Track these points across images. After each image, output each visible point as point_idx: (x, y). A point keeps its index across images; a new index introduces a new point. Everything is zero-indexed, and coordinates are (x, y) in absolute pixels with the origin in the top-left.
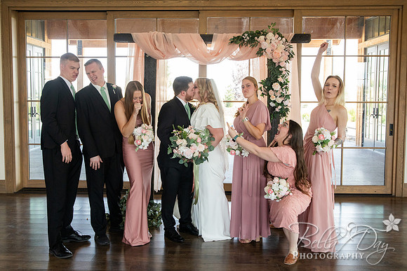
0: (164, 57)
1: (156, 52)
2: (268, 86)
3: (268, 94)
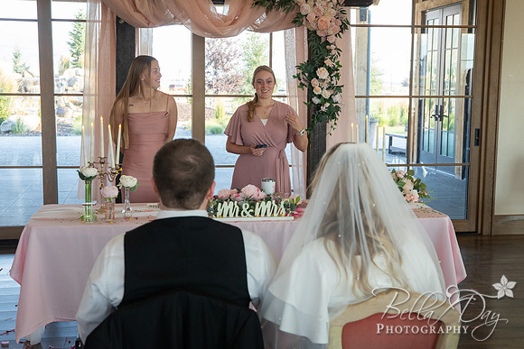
0: (149, 25)
1: (136, 15)
2: (309, 73)
3: (310, 85)
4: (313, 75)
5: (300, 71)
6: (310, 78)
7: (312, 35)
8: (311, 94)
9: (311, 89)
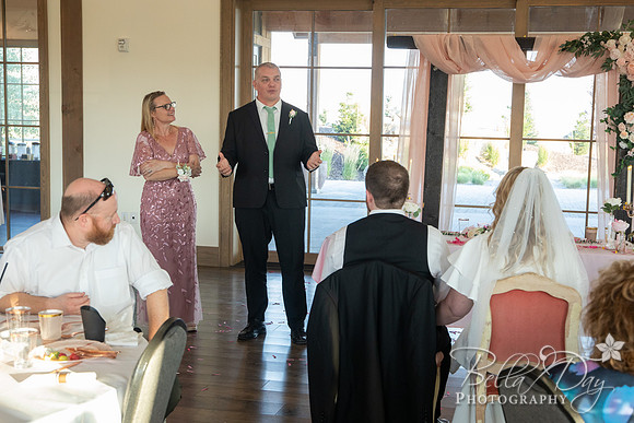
0: (460, 71)
1: (448, 63)
2: (617, 117)
3: (617, 129)
4: (621, 119)
5: (608, 116)
6: (618, 122)
7: (624, 80)
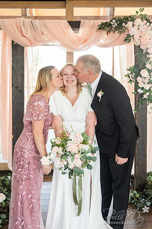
1: (23, 39)
2: (136, 73)
3: (136, 80)
4: (138, 74)
5: (130, 72)
6: (136, 77)
7: (137, 49)
8: (137, 87)
9: (137, 84)
